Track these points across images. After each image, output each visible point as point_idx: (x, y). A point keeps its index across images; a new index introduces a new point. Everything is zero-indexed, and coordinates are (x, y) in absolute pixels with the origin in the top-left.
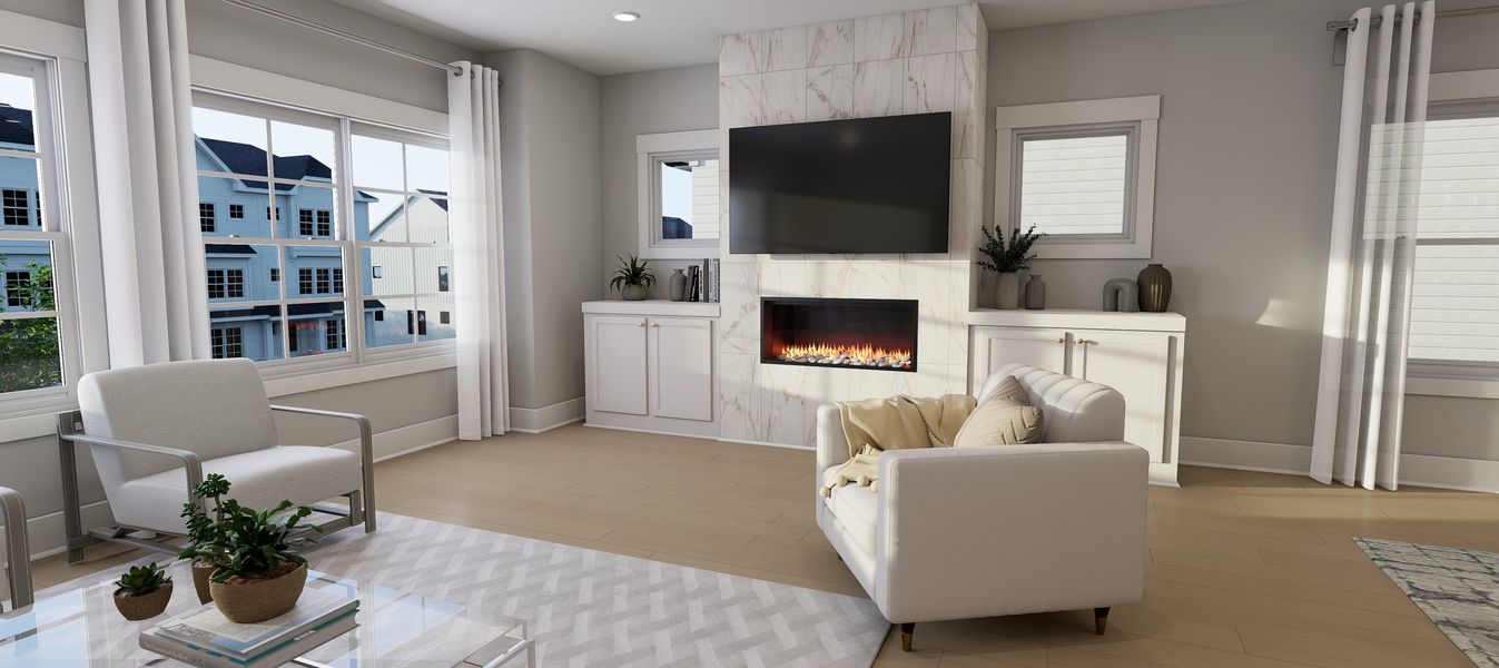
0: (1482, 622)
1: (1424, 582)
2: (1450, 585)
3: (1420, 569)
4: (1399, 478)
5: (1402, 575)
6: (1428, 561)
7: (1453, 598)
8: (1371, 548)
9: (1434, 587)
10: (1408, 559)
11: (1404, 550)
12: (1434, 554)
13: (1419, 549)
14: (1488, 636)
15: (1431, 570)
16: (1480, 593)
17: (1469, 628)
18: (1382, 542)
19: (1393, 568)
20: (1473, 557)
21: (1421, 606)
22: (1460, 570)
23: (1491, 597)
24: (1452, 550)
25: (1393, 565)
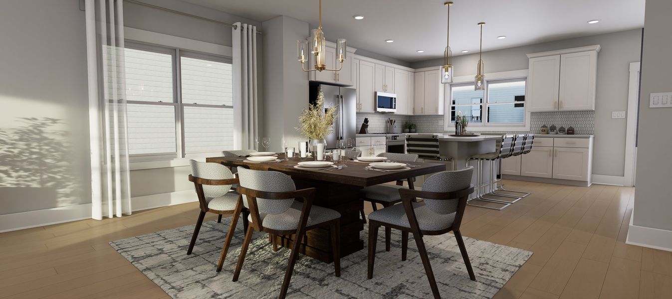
0: (160, 263)
1: (137, 254)
2: (149, 250)
3: (138, 247)
4: (132, 209)
5: (130, 253)
6: (141, 242)
7: (150, 256)
8: (117, 245)
9: (142, 254)
10: (133, 244)
11: (131, 241)
12: (144, 238)
13: (138, 238)
14: (162, 268)
15: (142, 246)
16: (160, 249)
17: (155, 267)
18: (122, 240)
19: (126, 251)
20: (159, 234)
21: (136, 265)
22: (153, 242)
23: (164, 250)
24: (151, 234)
25: (125, 250)
